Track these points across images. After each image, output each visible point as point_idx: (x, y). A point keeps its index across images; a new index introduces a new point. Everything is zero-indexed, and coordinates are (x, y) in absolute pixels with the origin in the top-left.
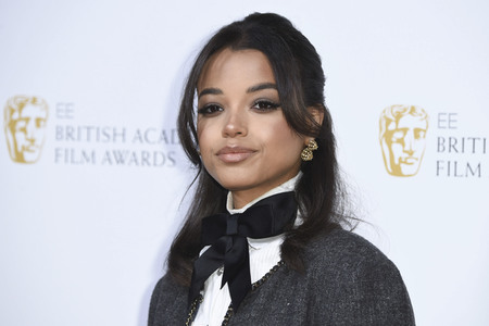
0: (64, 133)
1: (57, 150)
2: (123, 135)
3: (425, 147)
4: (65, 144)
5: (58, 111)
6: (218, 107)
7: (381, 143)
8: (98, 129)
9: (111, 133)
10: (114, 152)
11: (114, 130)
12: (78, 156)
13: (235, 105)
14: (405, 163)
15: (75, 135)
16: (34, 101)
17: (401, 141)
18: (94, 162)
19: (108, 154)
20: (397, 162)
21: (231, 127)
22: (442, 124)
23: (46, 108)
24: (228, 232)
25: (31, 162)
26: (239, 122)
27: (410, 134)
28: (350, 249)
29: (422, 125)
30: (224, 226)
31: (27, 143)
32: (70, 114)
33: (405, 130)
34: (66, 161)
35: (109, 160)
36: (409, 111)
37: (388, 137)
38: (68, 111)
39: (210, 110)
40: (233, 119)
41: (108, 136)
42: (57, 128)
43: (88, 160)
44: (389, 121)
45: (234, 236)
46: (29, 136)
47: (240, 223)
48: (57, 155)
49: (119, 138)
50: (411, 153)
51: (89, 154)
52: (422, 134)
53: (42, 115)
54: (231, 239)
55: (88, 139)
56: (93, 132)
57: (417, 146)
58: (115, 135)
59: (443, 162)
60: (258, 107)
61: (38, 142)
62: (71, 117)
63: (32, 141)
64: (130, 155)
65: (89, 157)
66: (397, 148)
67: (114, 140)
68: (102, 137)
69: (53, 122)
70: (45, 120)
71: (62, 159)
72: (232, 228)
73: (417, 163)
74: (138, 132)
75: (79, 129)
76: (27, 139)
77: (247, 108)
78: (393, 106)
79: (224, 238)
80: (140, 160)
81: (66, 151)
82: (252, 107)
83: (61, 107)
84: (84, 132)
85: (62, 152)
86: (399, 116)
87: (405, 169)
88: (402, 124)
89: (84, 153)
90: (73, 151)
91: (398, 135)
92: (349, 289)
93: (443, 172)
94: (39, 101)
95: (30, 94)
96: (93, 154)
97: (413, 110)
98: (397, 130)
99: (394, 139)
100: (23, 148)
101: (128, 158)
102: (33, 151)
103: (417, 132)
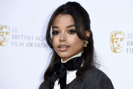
0: (15, 37)
1: (12, 42)
2: (32, 38)
3: (124, 44)
4: (15, 40)
5: (13, 30)
6: (58, 32)
7: (110, 42)
8: (25, 36)
9: (29, 37)
10: (30, 43)
11: (30, 36)
12: (19, 44)
13: (63, 32)
14: (117, 48)
15: (18, 37)
16: (6, 27)
17: (116, 42)
18: (23, 46)
19: (27, 43)
20: (115, 48)
21: (62, 39)
22: (129, 37)
23: (9, 29)
24: (61, 68)
25: (4, 45)
26: (64, 37)
27: (119, 40)
28: (97, 74)
29: (123, 37)
30: (60, 66)
31: (3, 40)
32: (16, 31)
33: (118, 39)
34: (15, 45)
35: (28, 45)
36: (119, 33)
37: (112, 40)
38: (16, 30)
39: (56, 33)
40: (62, 36)
41: (28, 38)
42: (12, 35)
43: (21, 45)
44: (113, 36)
45: (63, 70)
46: (4, 37)
47: (64, 66)
48: (12, 44)
49: (31, 39)
50: (119, 46)
51: (22, 43)
52: (123, 40)
53: (8, 31)
54: (62, 71)
55: (22, 39)
56: (23, 37)
57: (121, 44)
58: (30, 38)
59: (129, 48)
60: (70, 32)
61: (7, 39)
62: (17, 32)
63: (5, 39)
64: (34, 44)
65: (22, 44)
66: (115, 44)
67: (30, 39)
68: (26, 38)
69: (11, 33)
70: (9, 33)
71: (14, 45)
72: (62, 67)
73: (121, 49)
74: (37, 37)
75: (19, 36)
76: (3, 38)
77: (67, 33)
78: (114, 31)
79: (60, 70)
80: (37, 46)
81: (15, 42)
82: (68, 32)
83: (14, 29)
84: (21, 37)
85: (14, 43)
86: (116, 34)
87: (117, 50)
88: (117, 36)
89: (20, 43)
90: (17, 42)
91: (116, 40)
92: (96, 86)
93: (129, 52)
94: (7, 27)
95: (4, 25)
96: (23, 43)
97: (120, 33)
98: (115, 38)
99: (114, 41)
100: (2, 41)
101: (34, 45)
102: (5, 42)
103: (121, 39)
